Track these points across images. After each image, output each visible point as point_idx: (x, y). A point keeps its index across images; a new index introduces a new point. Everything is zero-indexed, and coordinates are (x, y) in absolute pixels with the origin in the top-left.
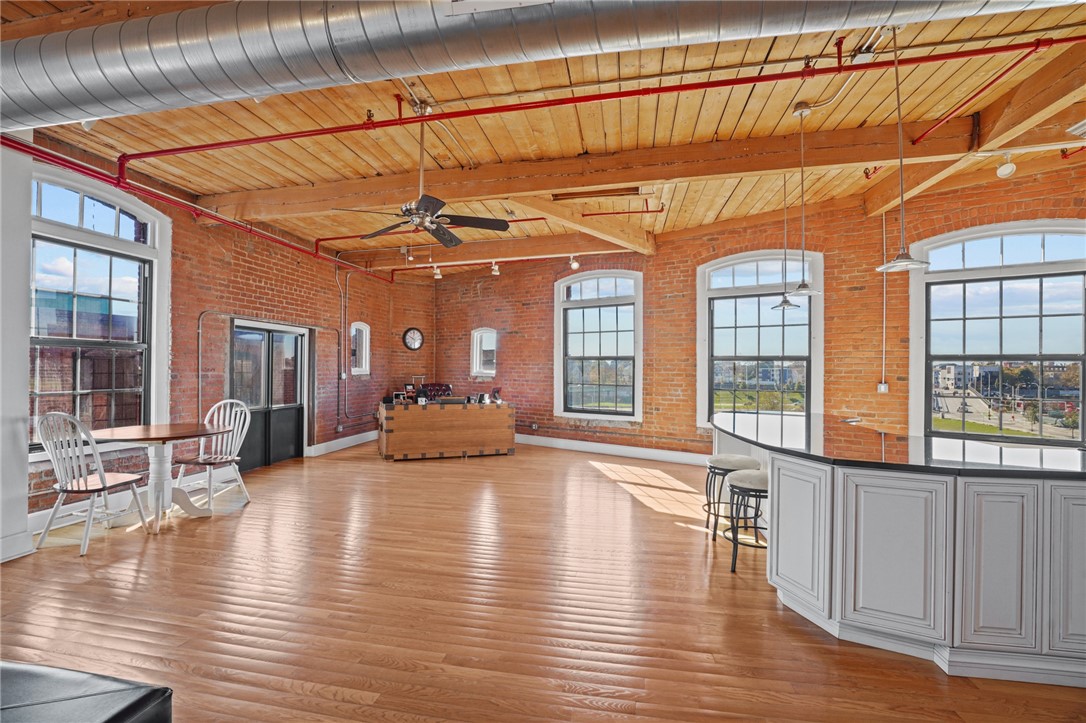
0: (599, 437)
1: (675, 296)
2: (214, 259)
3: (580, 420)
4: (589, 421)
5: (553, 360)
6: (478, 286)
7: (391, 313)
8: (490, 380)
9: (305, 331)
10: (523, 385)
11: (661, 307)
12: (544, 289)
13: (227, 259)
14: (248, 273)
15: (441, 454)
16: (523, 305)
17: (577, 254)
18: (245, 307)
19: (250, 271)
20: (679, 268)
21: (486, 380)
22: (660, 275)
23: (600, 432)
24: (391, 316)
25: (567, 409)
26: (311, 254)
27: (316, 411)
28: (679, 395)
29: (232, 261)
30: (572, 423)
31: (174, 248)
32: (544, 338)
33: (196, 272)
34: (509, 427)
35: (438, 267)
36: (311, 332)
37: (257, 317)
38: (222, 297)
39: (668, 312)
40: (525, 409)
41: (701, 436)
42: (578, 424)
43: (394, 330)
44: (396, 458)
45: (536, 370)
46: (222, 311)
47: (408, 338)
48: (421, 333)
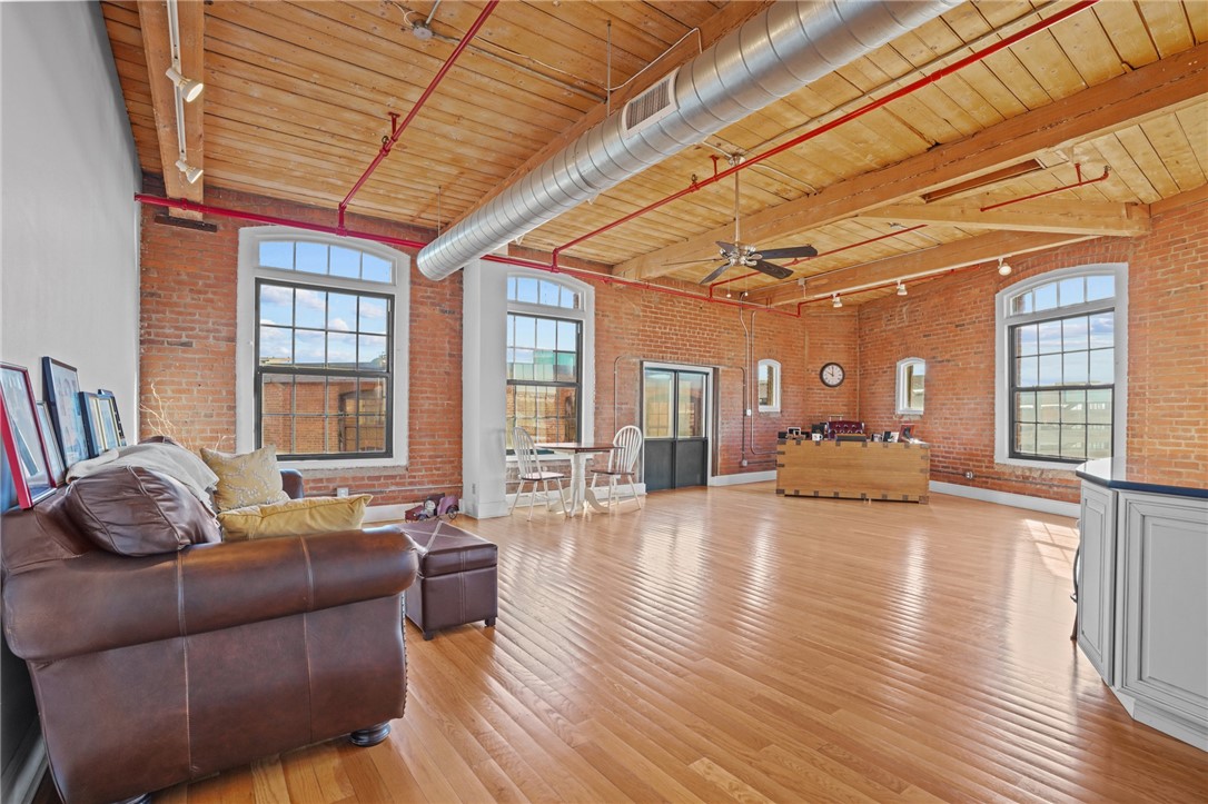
0: (1057, 493)
1: (1187, 290)
2: (627, 314)
3: (1030, 469)
4: (1043, 471)
5: (994, 393)
6: (904, 309)
7: (806, 347)
8: (917, 418)
9: (710, 370)
10: (956, 424)
11: (1159, 309)
12: (982, 304)
13: (637, 313)
14: (654, 323)
15: (836, 493)
16: (957, 326)
17: (1009, 255)
18: (652, 351)
19: (656, 321)
20: (1194, 245)
21: (912, 419)
22: (1159, 263)
23: (1058, 487)
24: (806, 352)
25: (1014, 454)
26: (705, 299)
27: (720, 444)
28: (1192, 438)
29: (641, 314)
30: (1019, 473)
31: (596, 309)
32: (982, 366)
33: (613, 325)
34: (922, 471)
35: (838, 295)
36: (716, 371)
37: (663, 359)
38: (633, 344)
39: (1172, 314)
40: (957, 453)
42: (1028, 474)
43: (810, 367)
44: (786, 493)
45: (973, 406)
46: (633, 356)
47: (826, 375)
48: (841, 368)
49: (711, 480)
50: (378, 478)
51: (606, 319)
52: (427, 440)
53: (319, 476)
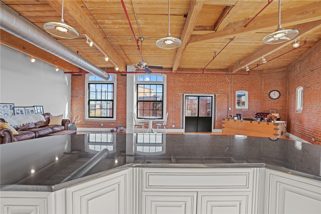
2: (177, 81)
6: (298, 66)
7: (263, 85)
9: (213, 95)
10: (311, 116)
13: (181, 80)
14: (188, 82)
18: (188, 91)
19: (189, 82)
21: (300, 112)
24: (263, 86)
27: (216, 119)
29: (183, 80)
31: (167, 81)
33: (172, 85)
36: (215, 95)
37: (192, 93)
38: (180, 89)
40: (311, 129)
43: (265, 92)
46: (180, 93)
47: (272, 95)
48: (279, 92)
49: (213, 130)
50: (109, 122)
51: (170, 83)
52: (120, 115)
53: (98, 121)
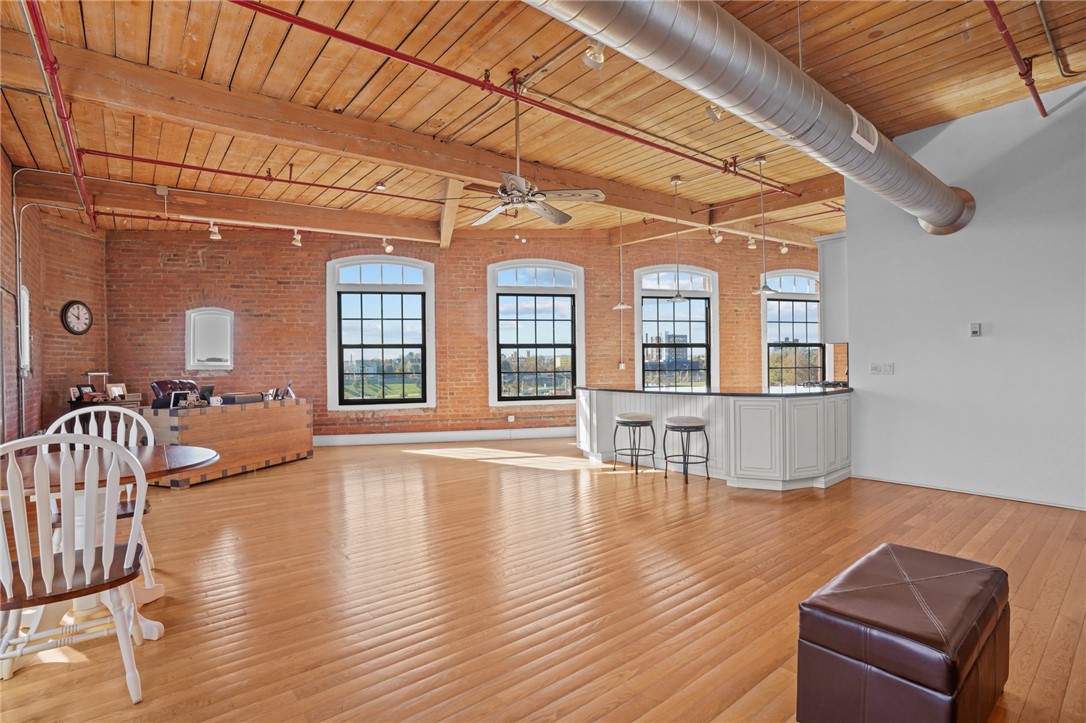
0: (388, 428)
1: (468, 289)
3: (363, 412)
4: (374, 412)
5: (325, 349)
6: (199, 252)
8: (223, 374)
11: (453, 299)
12: (311, 267)
15: (244, 467)
16: (279, 283)
17: (390, 237)
20: (471, 264)
21: (215, 375)
22: (452, 269)
23: (389, 422)
25: (343, 402)
28: (473, 380)
30: (354, 416)
32: (312, 324)
34: (308, 426)
35: (215, 224)
39: (461, 303)
41: (494, 414)
42: (361, 416)
43: (46, 303)
45: (301, 360)
47: (71, 316)
